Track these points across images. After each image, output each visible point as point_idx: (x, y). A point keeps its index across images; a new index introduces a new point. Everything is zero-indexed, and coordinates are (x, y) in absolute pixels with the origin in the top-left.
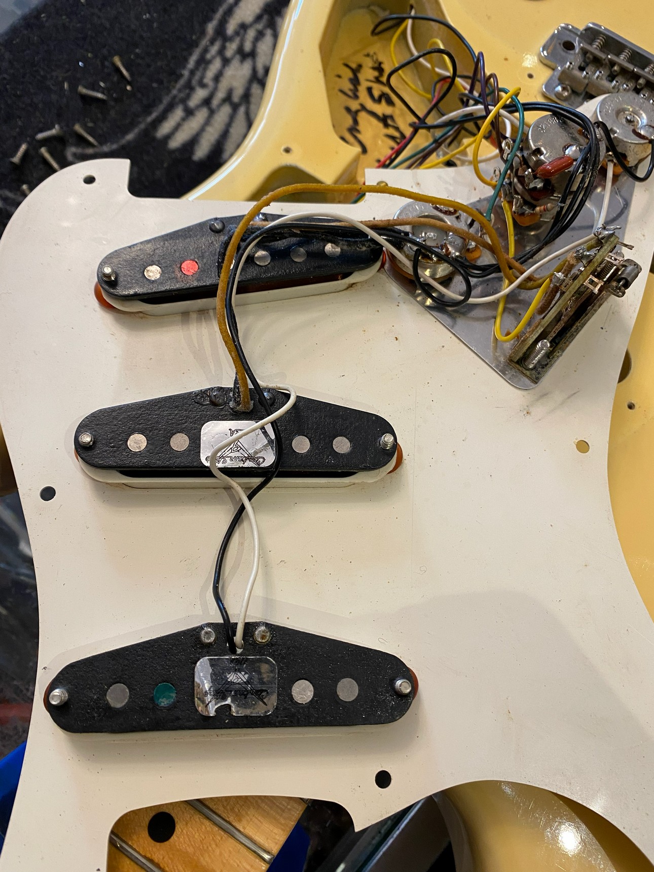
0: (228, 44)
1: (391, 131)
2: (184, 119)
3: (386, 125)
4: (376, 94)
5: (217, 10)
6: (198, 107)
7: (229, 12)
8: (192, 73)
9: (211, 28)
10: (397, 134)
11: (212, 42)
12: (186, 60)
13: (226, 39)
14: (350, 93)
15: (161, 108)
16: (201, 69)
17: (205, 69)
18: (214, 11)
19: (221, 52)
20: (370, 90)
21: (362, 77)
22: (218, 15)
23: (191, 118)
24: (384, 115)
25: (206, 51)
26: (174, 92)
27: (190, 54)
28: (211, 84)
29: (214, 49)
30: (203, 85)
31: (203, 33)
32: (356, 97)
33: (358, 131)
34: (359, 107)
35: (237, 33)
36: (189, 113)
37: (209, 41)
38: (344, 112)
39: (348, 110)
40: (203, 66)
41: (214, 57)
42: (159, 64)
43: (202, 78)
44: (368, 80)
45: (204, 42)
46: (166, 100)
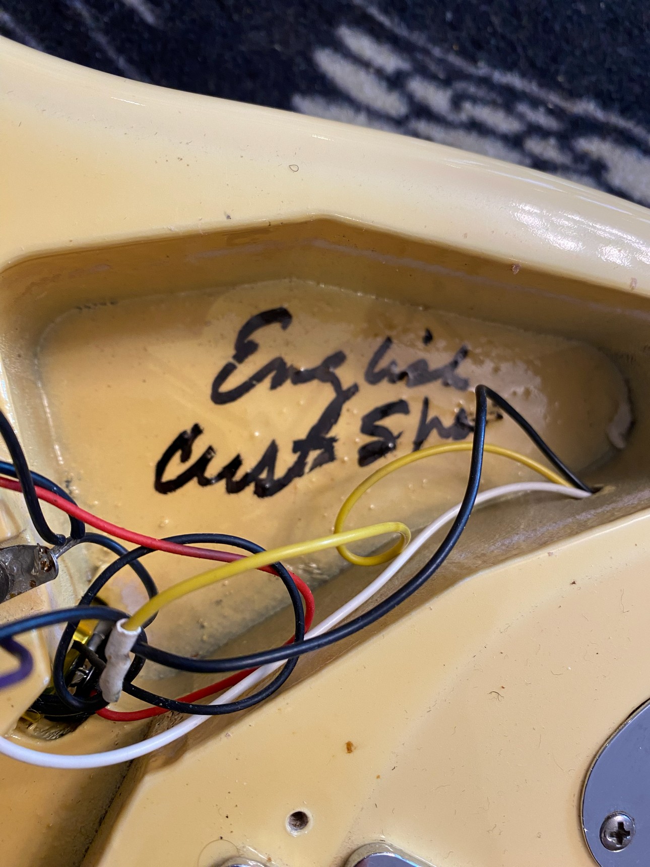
0: (552, 141)
1: (286, 460)
2: (380, 73)
3: (301, 447)
4: (391, 422)
5: (630, 118)
6: (410, 98)
7: (625, 139)
8: (485, 81)
9: (587, 107)
10: (280, 471)
11: (556, 112)
12: (509, 67)
13: (564, 139)
14: (383, 364)
15: (402, 31)
16: (493, 95)
17: (493, 104)
18: (624, 112)
19: (535, 130)
20: (400, 407)
21: (432, 390)
22: (616, 120)
23: (384, 84)
24: (333, 440)
25: (535, 103)
26: (437, 52)
27: (523, 75)
28: (463, 117)
29: (540, 118)
30: (457, 102)
31: (573, 94)
32: (374, 377)
33: (275, 385)
34: (346, 384)
35: (581, 158)
36: (395, 82)
37: (556, 106)
38: (329, 351)
39: (338, 358)
40: (499, 100)
41: (521, 117)
42: (496, 20)
43: (474, 100)
44: (426, 403)
45: (554, 99)
46: (418, 38)
